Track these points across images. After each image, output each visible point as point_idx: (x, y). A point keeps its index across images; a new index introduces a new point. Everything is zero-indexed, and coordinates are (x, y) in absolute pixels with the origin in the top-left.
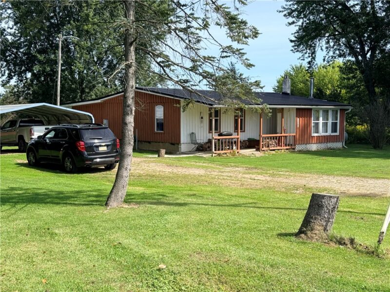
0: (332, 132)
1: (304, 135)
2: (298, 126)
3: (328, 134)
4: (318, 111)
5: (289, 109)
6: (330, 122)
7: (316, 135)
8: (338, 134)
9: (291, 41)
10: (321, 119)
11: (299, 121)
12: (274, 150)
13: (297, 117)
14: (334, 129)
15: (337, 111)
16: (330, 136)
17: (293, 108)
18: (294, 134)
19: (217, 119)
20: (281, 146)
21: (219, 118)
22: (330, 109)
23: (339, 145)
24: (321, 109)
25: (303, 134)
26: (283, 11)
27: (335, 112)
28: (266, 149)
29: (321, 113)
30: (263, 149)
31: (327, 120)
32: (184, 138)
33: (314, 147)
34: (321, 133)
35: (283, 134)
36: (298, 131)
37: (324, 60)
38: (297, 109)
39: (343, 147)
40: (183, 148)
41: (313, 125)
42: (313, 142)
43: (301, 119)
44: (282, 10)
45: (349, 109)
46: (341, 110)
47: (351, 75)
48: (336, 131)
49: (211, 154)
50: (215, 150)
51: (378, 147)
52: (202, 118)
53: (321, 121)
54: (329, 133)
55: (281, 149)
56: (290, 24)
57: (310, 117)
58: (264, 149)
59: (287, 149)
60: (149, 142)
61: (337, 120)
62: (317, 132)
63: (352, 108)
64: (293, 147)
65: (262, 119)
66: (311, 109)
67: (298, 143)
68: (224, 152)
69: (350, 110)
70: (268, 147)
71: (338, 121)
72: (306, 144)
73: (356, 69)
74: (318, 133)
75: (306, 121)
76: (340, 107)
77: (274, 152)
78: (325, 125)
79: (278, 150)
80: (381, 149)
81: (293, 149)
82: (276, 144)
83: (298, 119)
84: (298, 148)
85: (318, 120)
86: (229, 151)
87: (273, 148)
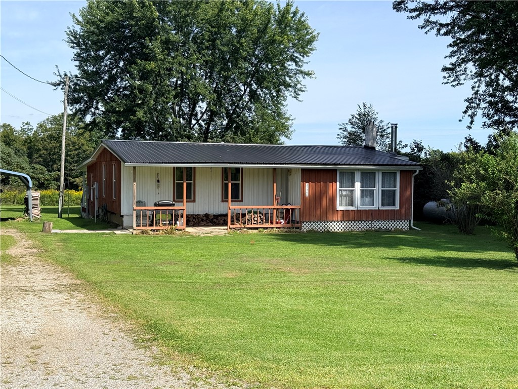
0: (383, 205)
1: (320, 208)
2: (307, 194)
3: (375, 207)
4: (353, 173)
6: (378, 189)
7: (346, 208)
8: (397, 207)
10: (358, 184)
11: (310, 188)
12: (257, 228)
13: (303, 181)
15: (395, 174)
16: (379, 210)
18: (299, 207)
19: (191, 183)
20: (272, 224)
21: (192, 182)
22: (378, 170)
23: (404, 225)
24: (358, 170)
25: (318, 206)
28: (240, 226)
29: (358, 176)
30: (233, 226)
31: (373, 186)
34: (360, 205)
35: (275, 206)
36: (307, 201)
38: (303, 170)
39: (410, 228)
41: (338, 193)
42: (341, 219)
43: (312, 184)
45: (416, 171)
46: (402, 172)
48: (394, 205)
49: (132, 231)
52: (158, 181)
53: (358, 187)
54: (377, 205)
55: (272, 228)
57: (334, 181)
58: (236, 226)
59: (284, 228)
61: (393, 186)
62: (350, 203)
64: (296, 225)
66: (334, 170)
67: (307, 220)
68: (154, 228)
69: (418, 171)
70: (244, 223)
71: (398, 189)
74: (352, 205)
75: (323, 188)
76: (399, 168)
77: (255, 231)
78: (368, 194)
79: (264, 228)
81: (297, 228)
82: (262, 221)
83: (307, 185)
84: (306, 227)
85: (353, 186)
86: (163, 228)
87: (253, 226)
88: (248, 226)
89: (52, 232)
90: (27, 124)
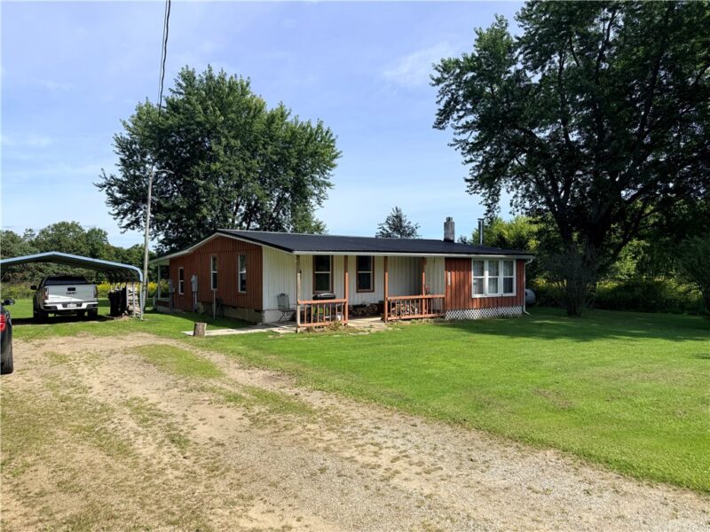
0: (505, 292)
1: (460, 296)
2: (449, 283)
3: (498, 295)
4: (482, 262)
5: (435, 258)
6: (501, 277)
7: (478, 296)
8: (514, 294)
9: (467, 180)
10: (487, 273)
11: (451, 277)
12: (409, 320)
13: (446, 270)
14: (508, 287)
15: (512, 262)
16: (502, 297)
17: (440, 257)
18: (443, 296)
19: (328, 274)
20: (422, 313)
22: (501, 259)
23: (517, 310)
24: (486, 259)
25: (458, 294)
26: (454, 145)
27: (508, 264)
28: (395, 318)
29: (486, 265)
30: (389, 319)
31: (497, 274)
32: (269, 302)
33: (475, 314)
34: (488, 292)
35: (424, 296)
36: (449, 290)
37: (511, 204)
38: (447, 259)
39: (523, 313)
40: (268, 317)
41: (473, 281)
42: (475, 307)
43: (453, 273)
44: (454, 143)
45: (529, 260)
46: (518, 260)
47: (539, 217)
48: (511, 291)
49: (295, 329)
50: (302, 321)
51: (575, 313)
53: (487, 276)
54: (501, 293)
55: (422, 318)
56: (467, 162)
57: (470, 270)
58: (393, 317)
59: (432, 318)
60: (235, 308)
61: (512, 274)
62: (481, 291)
63: (534, 258)
64: (441, 315)
65: (387, 274)
66: (470, 259)
67: (449, 308)
68: (318, 324)
69: (532, 260)
70: (399, 315)
71: (514, 277)
72: (464, 309)
73: (546, 211)
74: (482, 293)
75: (462, 277)
76: (515, 257)
77: (408, 322)
78: (494, 282)
79: (416, 319)
80: (579, 316)
81: (442, 317)
82: (414, 311)
83: (449, 274)
84: (450, 315)
85: (483, 274)
86: (327, 323)
87: (407, 317)
88: (403, 317)
89: (206, 334)
90: (30, 230)
